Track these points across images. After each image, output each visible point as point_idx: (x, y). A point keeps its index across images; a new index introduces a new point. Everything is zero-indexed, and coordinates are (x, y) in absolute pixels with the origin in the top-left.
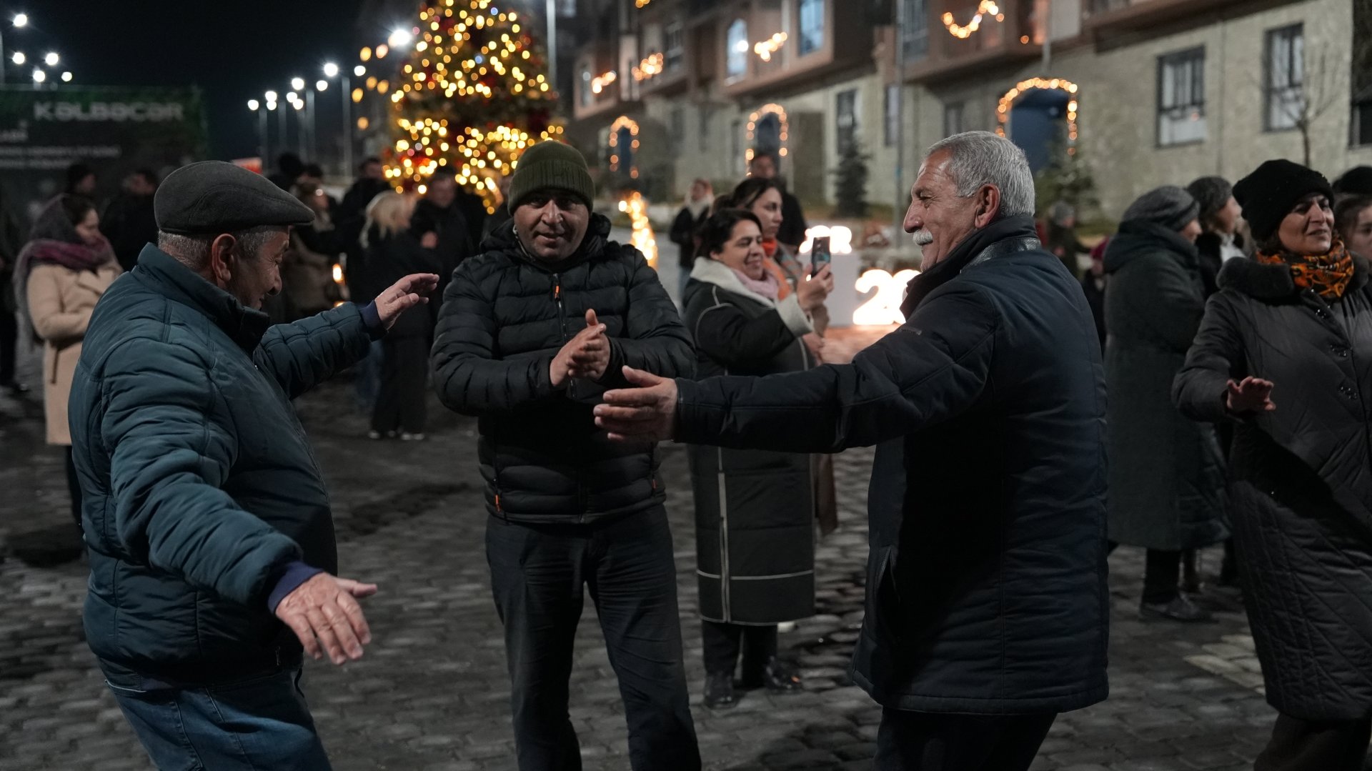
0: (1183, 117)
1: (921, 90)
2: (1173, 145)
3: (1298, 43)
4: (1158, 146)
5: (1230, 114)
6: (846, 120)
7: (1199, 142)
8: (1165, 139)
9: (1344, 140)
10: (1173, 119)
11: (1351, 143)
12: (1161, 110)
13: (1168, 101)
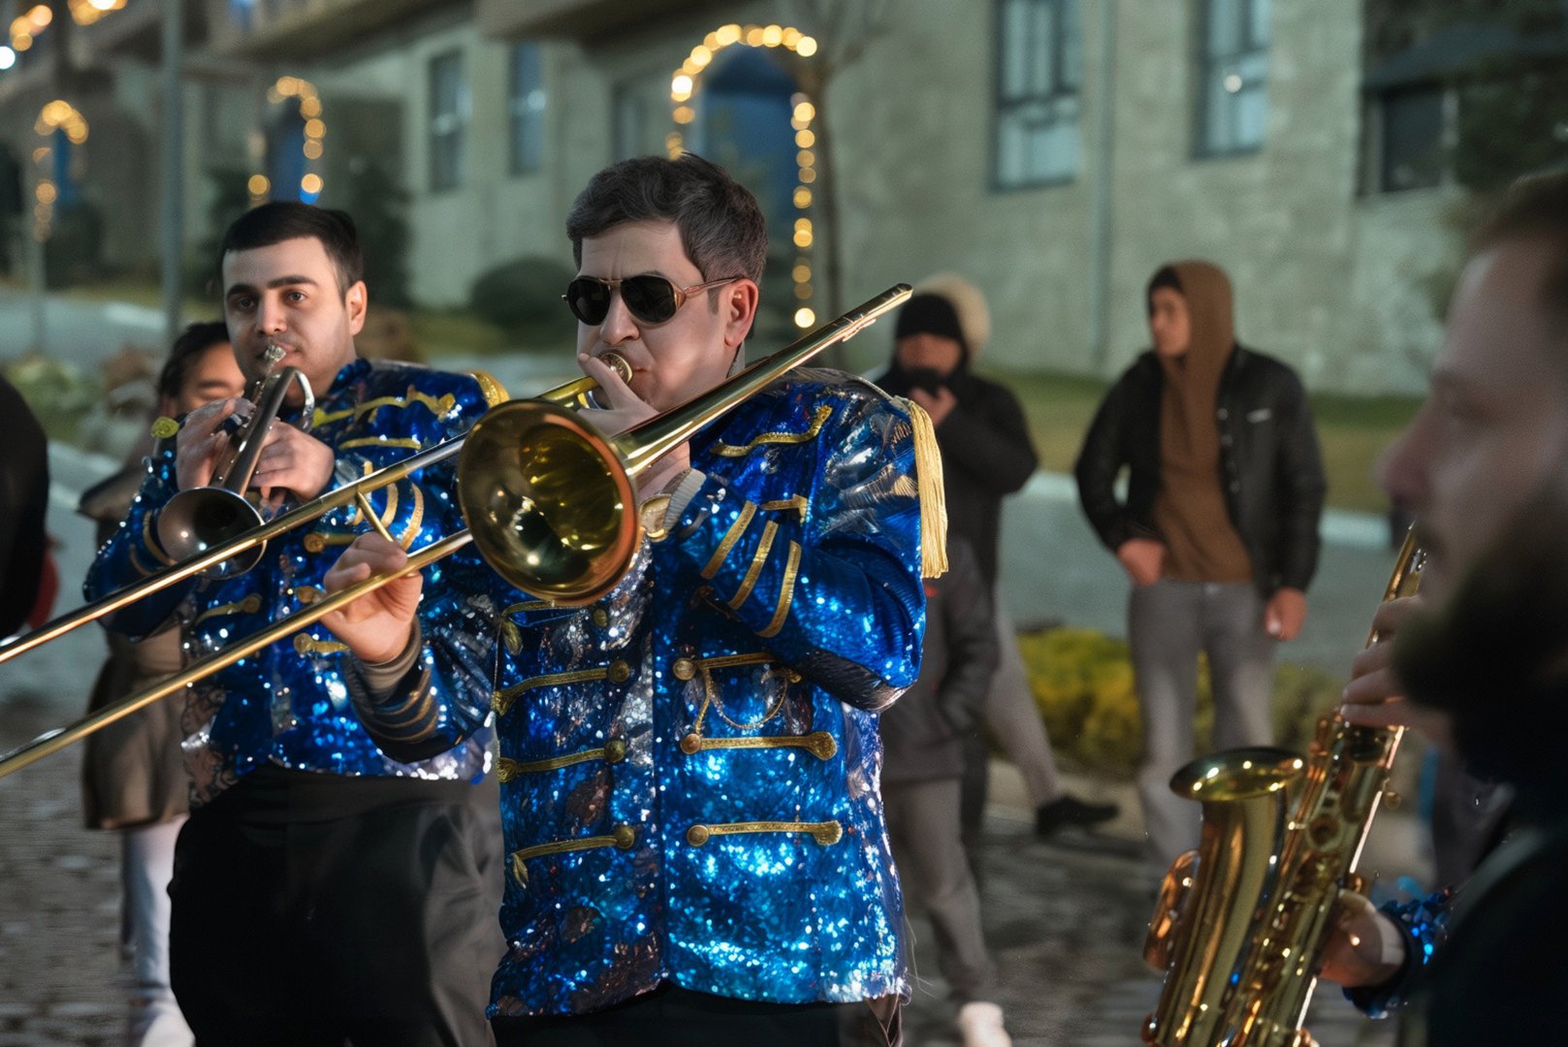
0: (1049, 122)
1: (570, 51)
2: (1033, 185)
4: (996, 186)
5: (1126, 114)
6: (445, 124)
7: (1065, 181)
8: (1013, 167)
9: (1346, 185)
10: (1032, 127)
11: (1361, 193)
12: (1002, 103)
13: (1015, 84)
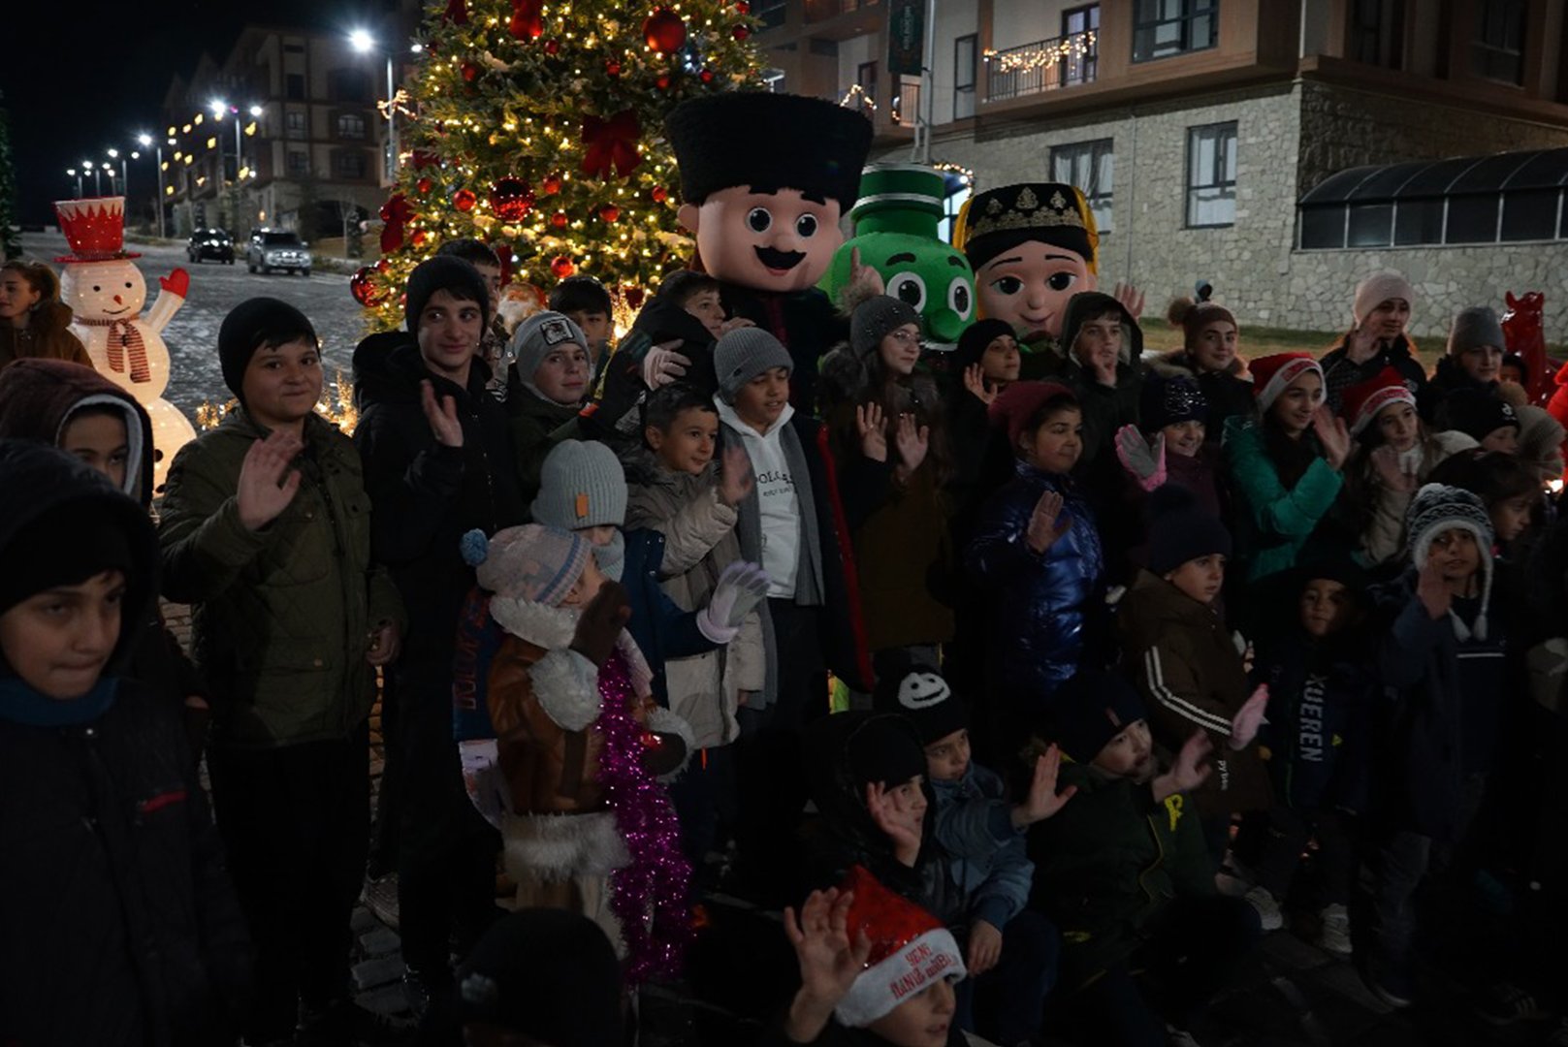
3: (1232, 142)
5: (1144, 208)
11: (1295, 246)
